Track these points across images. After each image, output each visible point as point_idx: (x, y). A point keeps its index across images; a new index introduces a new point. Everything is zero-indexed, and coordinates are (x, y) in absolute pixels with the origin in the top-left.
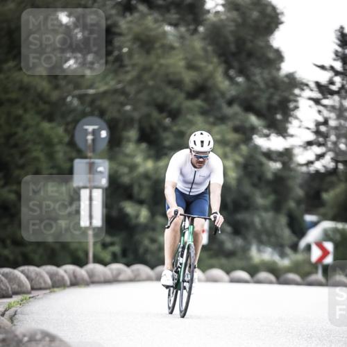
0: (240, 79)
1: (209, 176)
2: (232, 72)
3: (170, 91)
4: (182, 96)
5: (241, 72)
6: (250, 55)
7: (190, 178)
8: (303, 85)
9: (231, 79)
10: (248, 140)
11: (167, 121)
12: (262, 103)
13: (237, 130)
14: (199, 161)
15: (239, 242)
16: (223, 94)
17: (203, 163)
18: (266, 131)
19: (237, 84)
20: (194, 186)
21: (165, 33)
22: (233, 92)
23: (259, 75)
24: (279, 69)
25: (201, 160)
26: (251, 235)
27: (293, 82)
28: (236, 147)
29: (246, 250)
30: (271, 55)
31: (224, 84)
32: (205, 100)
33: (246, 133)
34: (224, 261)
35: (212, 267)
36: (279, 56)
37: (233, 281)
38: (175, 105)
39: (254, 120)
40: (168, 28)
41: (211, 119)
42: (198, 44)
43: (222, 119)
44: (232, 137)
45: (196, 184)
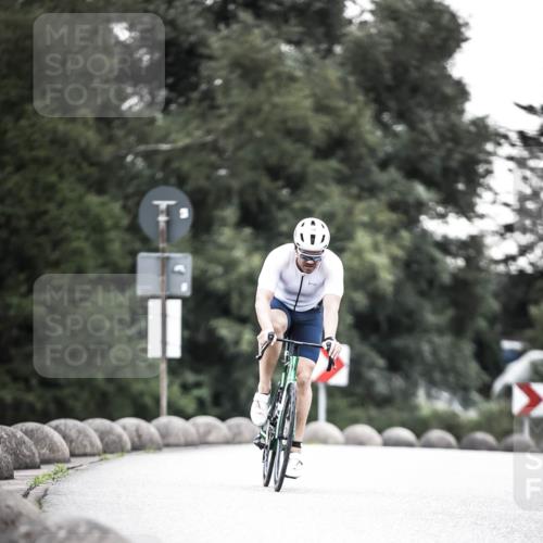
0: (399, 128)
1: (323, 283)
2: (386, 117)
3: (288, 146)
4: (308, 153)
5: (401, 116)
6: (415, 89)
8: (499, 137)
9: (386, 128)
10: (412, 222)
11: (285, 193)
12: (434, 164)
13: (394, 206)
14: (308, 262)
15: (398, 382)
16: (372, 151)
17: (313, 266)
18: (440, 209)
19: (396, 135)
20: (301, 298)
21: (281, 56)
22: (388, 148)
23: (429, 123)
24: (462, 112)
25: (310, 262)
26: (416, 371)
27: (483, 132)
28: (393, 233)
29: (408, 394)
30: (449, 90)
31: (373, 135)
32: (343, 161)
33: (409, 212)
36: (461, 92)
37: (387, 443)
38: (296, 167)
39: (421, 190)
40: (285, 48)
41: (355, 190)
42: (333, 73)
43: (372, 190)
44: (387, 217)
45: (304, 295)
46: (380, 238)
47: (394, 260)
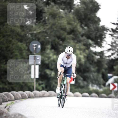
0: (86, 28)
1: (72, 61)
2: (83, 25)
3: (62, 32)
4: (66, 33)
5: (86, 25)
6: (89, 19)
7: (66, 62)
8: (107, 30)
9: (83, 28)
10: (88, 48)
11: (61, 42)
12: (93, 36)
13: (84, 45)
15: (85, 83)
16: (80, 33)
17: (70, 57)
18: (94, 45)
19: (85, 29)
20: (67, 65)
21: (60, 12)
22: (83, 32)
23: (92, 27)
24: (99, 24)
25: (69, 56)
26: (89, 81)
27: (104, 29)
28: (84, 51)
29: (88, 86)
30: (96, 20)
31: (80, 29)
32: (74, 35)
33: (88, 46)
34: (80, 89)
35: (76, 91)
36: (99, 20)
37: (83, 96)
38: (63, 36)
39: (90, 41)
40: (61, 10)
41: (76, 41)
42: (71, 16)
43: (80, 41)
44: (83, 47)
45: (68, 64)
46: (81, 52)
47: (84, 56)
